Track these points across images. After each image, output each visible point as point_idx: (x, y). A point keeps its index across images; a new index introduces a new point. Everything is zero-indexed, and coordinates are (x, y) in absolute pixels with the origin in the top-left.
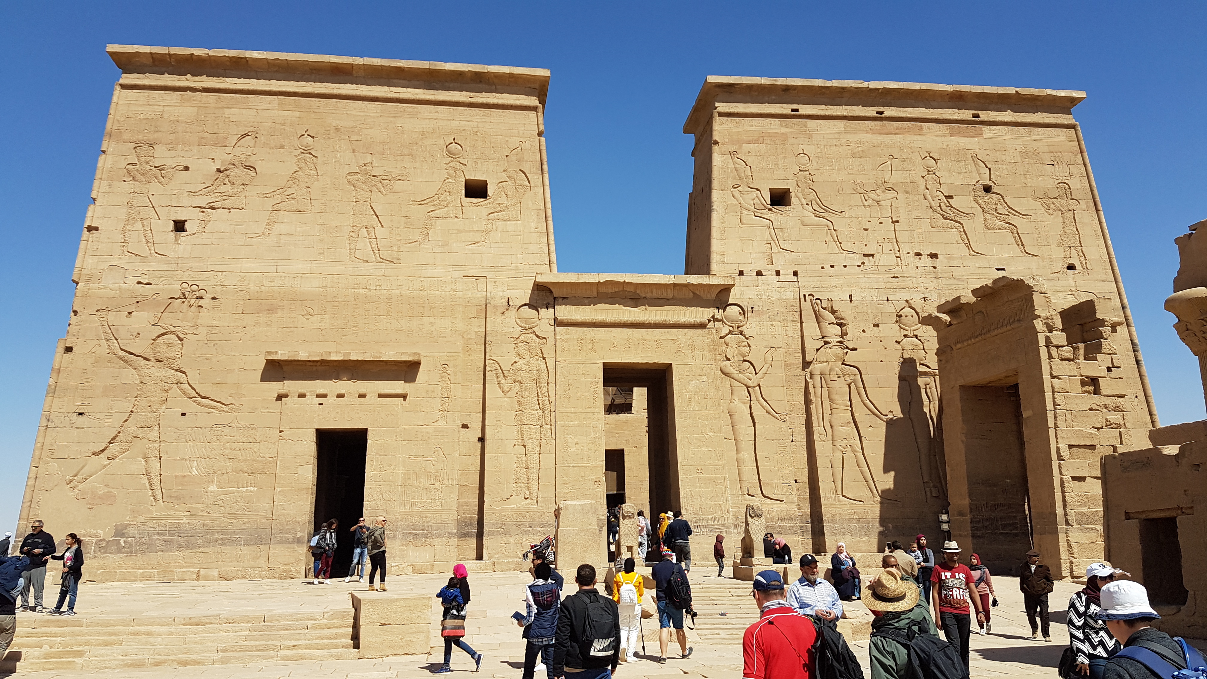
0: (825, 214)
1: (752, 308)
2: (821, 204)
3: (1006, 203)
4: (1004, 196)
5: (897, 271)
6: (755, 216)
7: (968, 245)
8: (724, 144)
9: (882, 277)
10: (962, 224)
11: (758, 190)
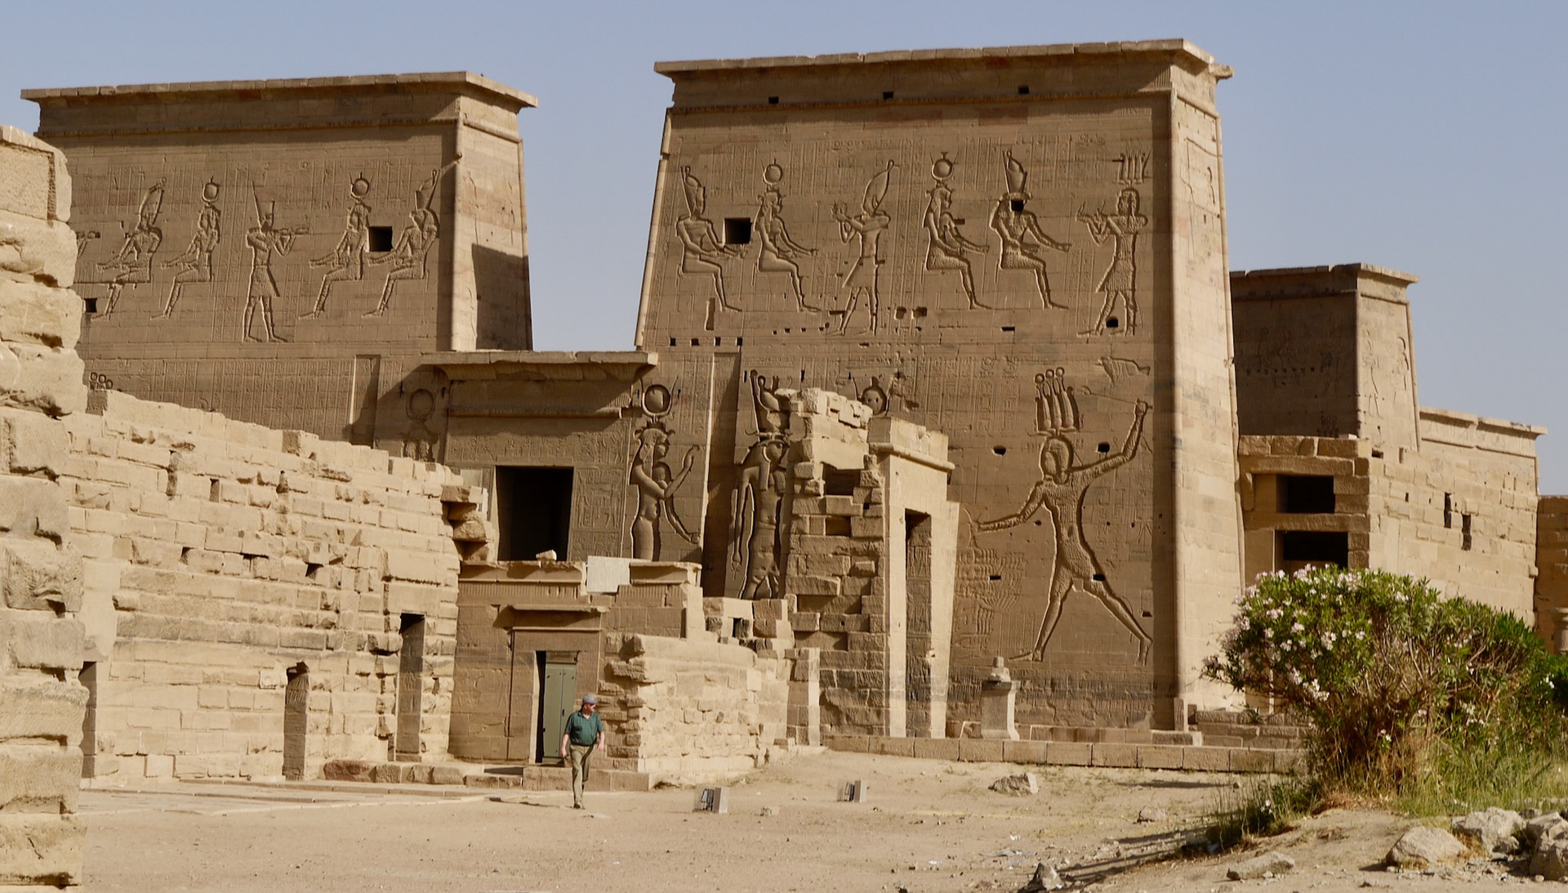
0: (791, 254)
1: (679, 391)
2: (787, 240)
3: (1038, 227)
4: (1037, 215)
5: (868, 335)
6: (700, 259)
7: (972, 295)
8: (675, 156)
9: (849, 344)
10: (969, 263)
11: (709, 221)
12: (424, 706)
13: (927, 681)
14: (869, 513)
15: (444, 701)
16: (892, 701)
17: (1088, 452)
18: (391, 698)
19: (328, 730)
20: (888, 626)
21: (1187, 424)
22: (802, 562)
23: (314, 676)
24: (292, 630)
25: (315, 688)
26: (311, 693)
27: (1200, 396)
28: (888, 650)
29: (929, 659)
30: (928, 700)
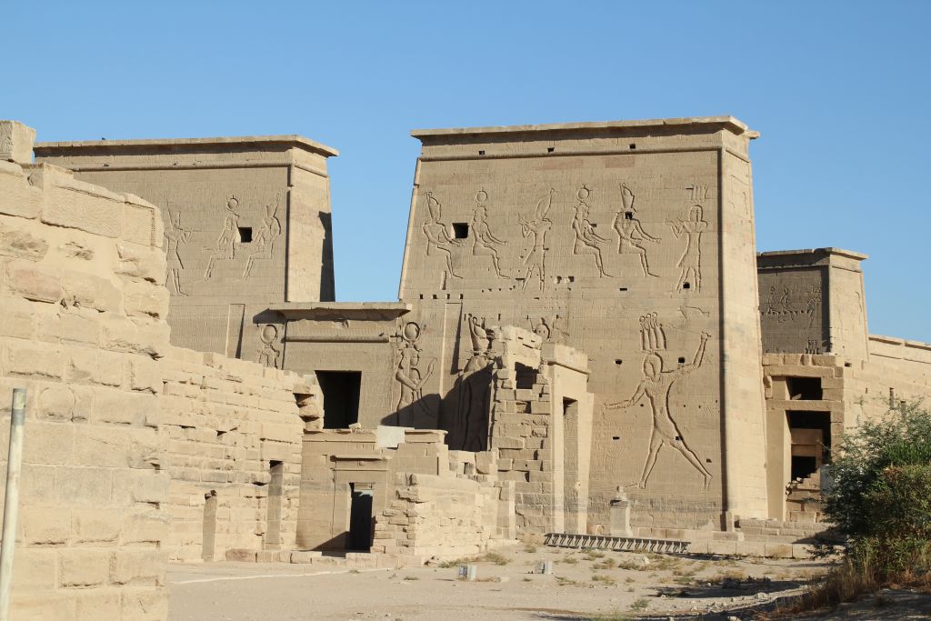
0: (492, 245)
1: (426, 326)
2: (490, 236)
3: (641, 228)
4: (641, 221)
6: (437, 247)
7: (602, 269)
8: (422, 186)
9: (527, 298)
10: (599, 250)
11: (443, 225)
12: (283, 516)
13: (575, 500)
14: (542, 399)
15: (293, 513)
16: (556, 512)
17: (672, 363)
18: (264, 512)
19: (228, 531)
20: (553, 467)
21: (731, 347)
22: (502, 428)
23: (220, 499)
24: (208, 471)
25: (221, 505)
26: (219, 509)
27: (739, 330)
28: (554, 481)
29: (577, 487)
30: (577, 511)
